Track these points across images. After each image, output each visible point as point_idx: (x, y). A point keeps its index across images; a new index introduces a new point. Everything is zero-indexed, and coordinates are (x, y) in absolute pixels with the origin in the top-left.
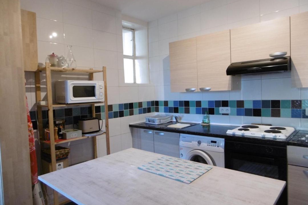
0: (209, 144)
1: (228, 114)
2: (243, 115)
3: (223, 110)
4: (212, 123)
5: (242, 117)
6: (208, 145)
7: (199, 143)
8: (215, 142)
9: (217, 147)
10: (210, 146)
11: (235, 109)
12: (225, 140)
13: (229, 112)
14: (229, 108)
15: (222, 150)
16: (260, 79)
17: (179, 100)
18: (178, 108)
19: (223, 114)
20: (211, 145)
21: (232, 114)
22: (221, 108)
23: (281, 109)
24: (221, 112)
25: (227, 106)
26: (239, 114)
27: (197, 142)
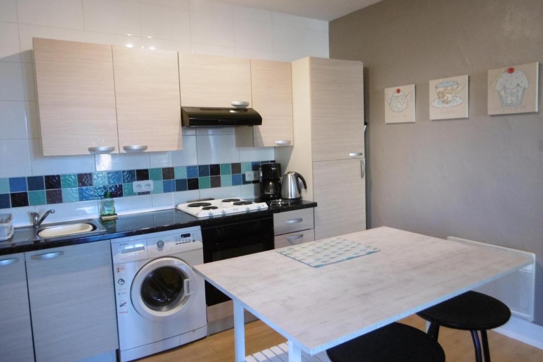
0: (179, 242)
1: (148, 193)
2: (174, 191)
3: (139, 185)
4: (120, 214)
5: (173, 193)
6: (177, 244)
7: (160, 245)
8: (188, 235)
9: (192, 242)
10: (182, 244)
11: (161, 183)
12: (202, 228)
13: (151, 189)
14: (150, 182)
15: (199, 244)
16: (195, 134)
17: (30, 175)
18: (26, 194)
19: (139, 194)
20: (181, 242)
21: (156, 191)
22: (135, 183)
23: (221, 175)
24: (136, 190)
25: (147, 179)
26: (167, 189)
27: (156, 245)
